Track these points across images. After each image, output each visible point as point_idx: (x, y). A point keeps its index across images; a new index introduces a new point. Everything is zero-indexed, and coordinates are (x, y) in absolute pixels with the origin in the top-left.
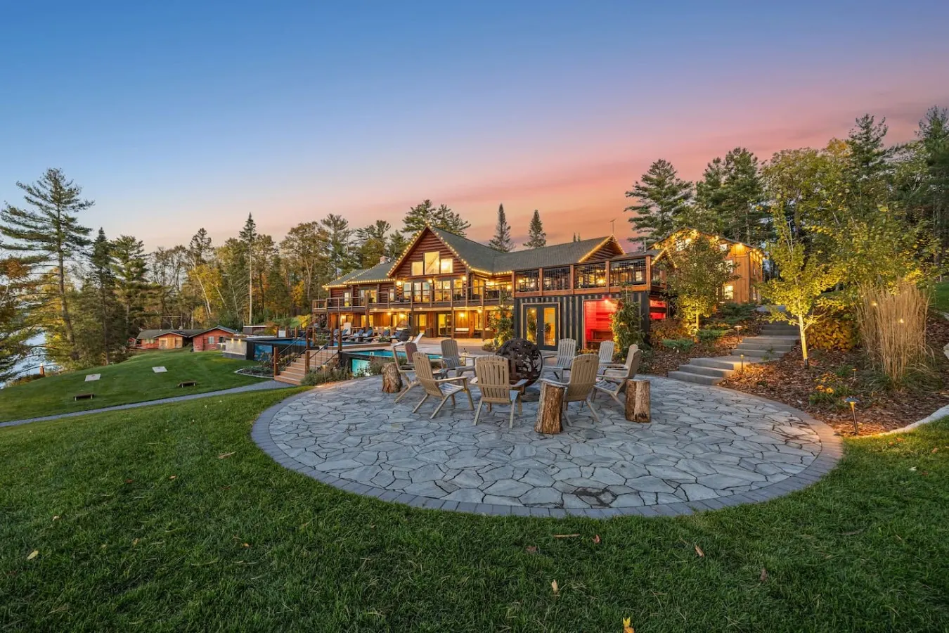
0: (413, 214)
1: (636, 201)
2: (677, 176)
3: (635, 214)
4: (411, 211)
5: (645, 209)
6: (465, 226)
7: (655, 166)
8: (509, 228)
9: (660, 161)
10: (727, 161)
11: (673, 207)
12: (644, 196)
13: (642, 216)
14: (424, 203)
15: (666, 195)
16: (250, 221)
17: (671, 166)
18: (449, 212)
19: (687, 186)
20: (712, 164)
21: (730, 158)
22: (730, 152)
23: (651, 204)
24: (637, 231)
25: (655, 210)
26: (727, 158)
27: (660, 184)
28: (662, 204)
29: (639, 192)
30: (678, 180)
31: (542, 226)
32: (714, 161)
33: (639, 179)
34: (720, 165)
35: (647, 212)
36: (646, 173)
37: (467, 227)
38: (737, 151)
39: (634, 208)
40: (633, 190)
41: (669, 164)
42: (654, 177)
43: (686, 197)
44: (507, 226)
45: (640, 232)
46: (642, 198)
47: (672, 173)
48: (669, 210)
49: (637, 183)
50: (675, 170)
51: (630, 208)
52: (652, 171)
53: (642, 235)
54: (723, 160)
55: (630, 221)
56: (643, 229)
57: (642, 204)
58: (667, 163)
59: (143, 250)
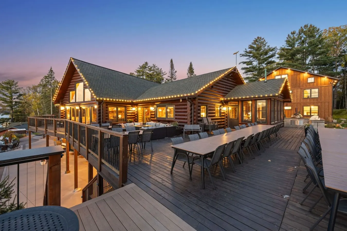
0: (140, 68)
1: (245, 59)
2: (267, 45)
3: (245, 66)
4: (140, 67)
5: (250, 63)
6: (164, 74)
7: (256, 41)
8: (176, 72)
9: (258, 38)
10: (299, 32)
11: (266, 61)
12: (249, 56)
13: (248, 66)
14: (145, 64)
15: (261, 55)
16: (51, 71)
17: (264, 40)
18: (156, 68)
19: (273, 50)
20: (290, 35)
21: (301, 31)
22: (301, 27)
23: (253, 60)
24: (245, 74)
25: (255, 63)
26: (299, 31)
27: (258, 49)
28: (259, 60)
29: (247, 54)
30: (268, 46)
31: (194, 71)
32: (292, 33)
33: (247, 48)
34: (295, 35)
35: (252, 64)
36: (251, 44)
37: (165, 74)
38: (306, 26)
39: (244, 63)
40: (244, 53)
41: (263, 39)
42: (255, 46)
43: (272, 56)
44: (175, 71)
45: (247, 75)
46: (248, 57)
47: (265, 43)
48: (264, 62)
49: (246, 49)
50: (266, 42)
51: (242, 62)
52: (254, 43)
53: (248, 76)
54: (297, 32)
55: (242, 69)
56: (249, 73)
57: (248, 60)
58: (262, 38)
59: (18, 86)
